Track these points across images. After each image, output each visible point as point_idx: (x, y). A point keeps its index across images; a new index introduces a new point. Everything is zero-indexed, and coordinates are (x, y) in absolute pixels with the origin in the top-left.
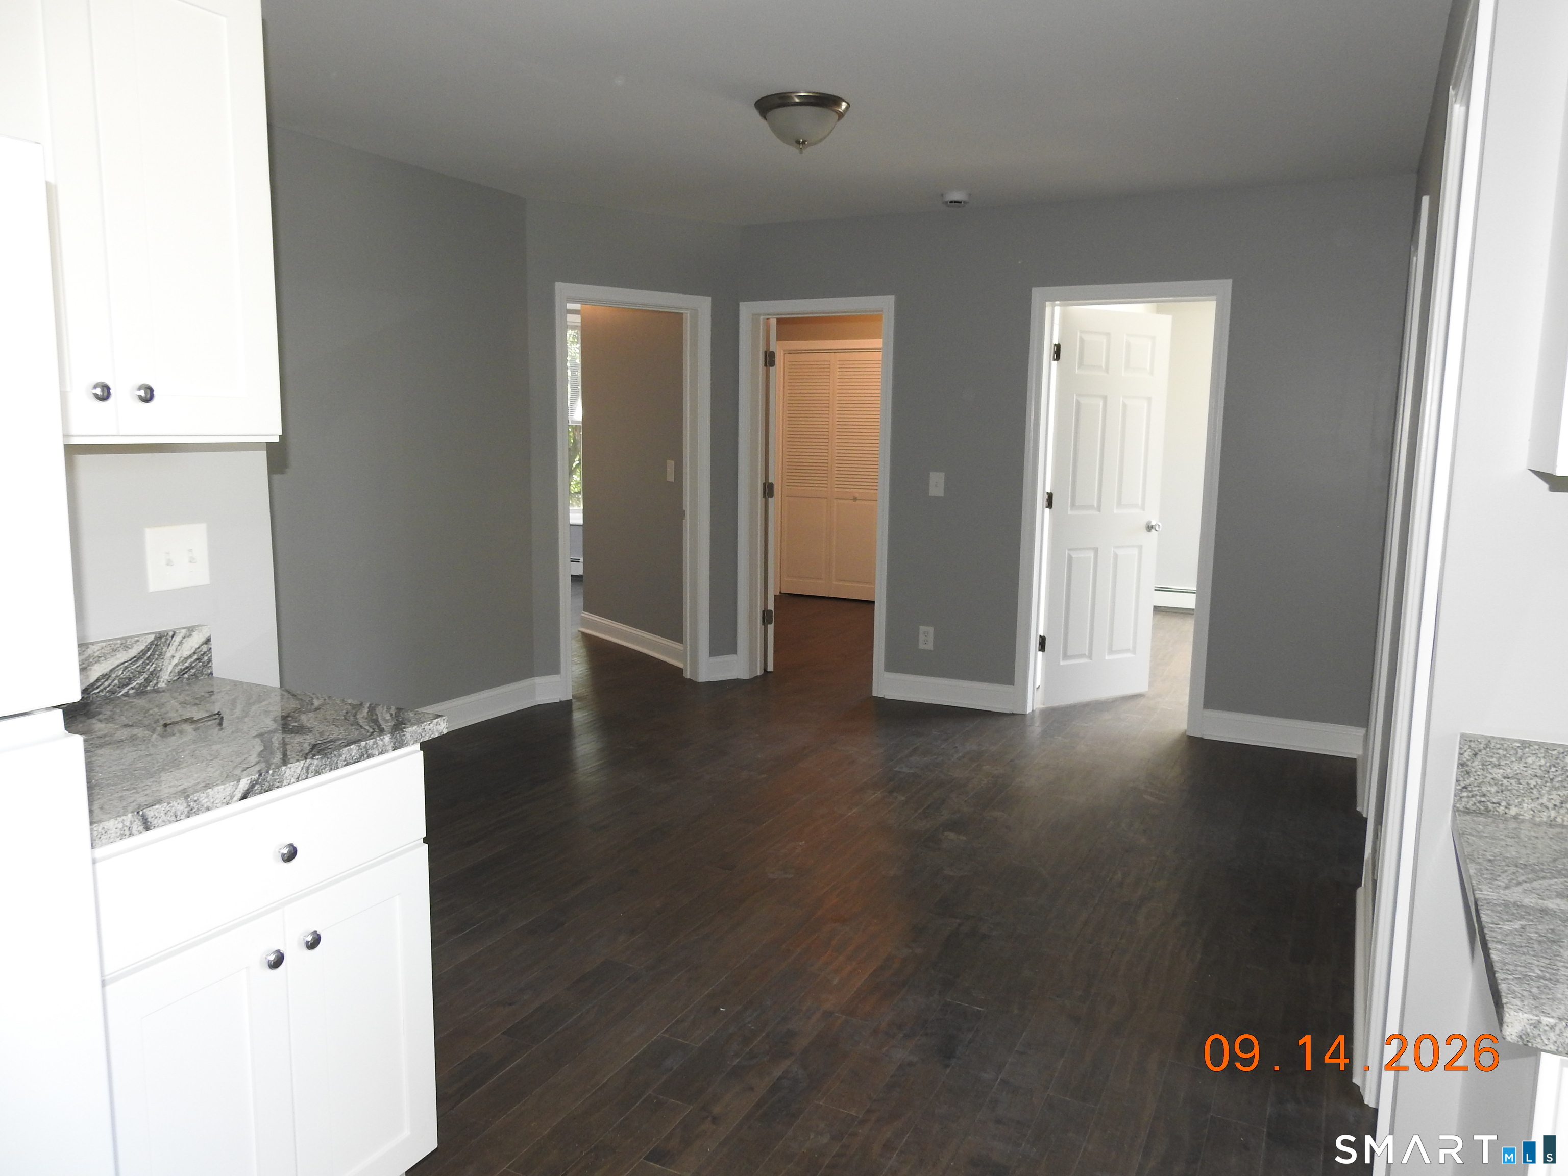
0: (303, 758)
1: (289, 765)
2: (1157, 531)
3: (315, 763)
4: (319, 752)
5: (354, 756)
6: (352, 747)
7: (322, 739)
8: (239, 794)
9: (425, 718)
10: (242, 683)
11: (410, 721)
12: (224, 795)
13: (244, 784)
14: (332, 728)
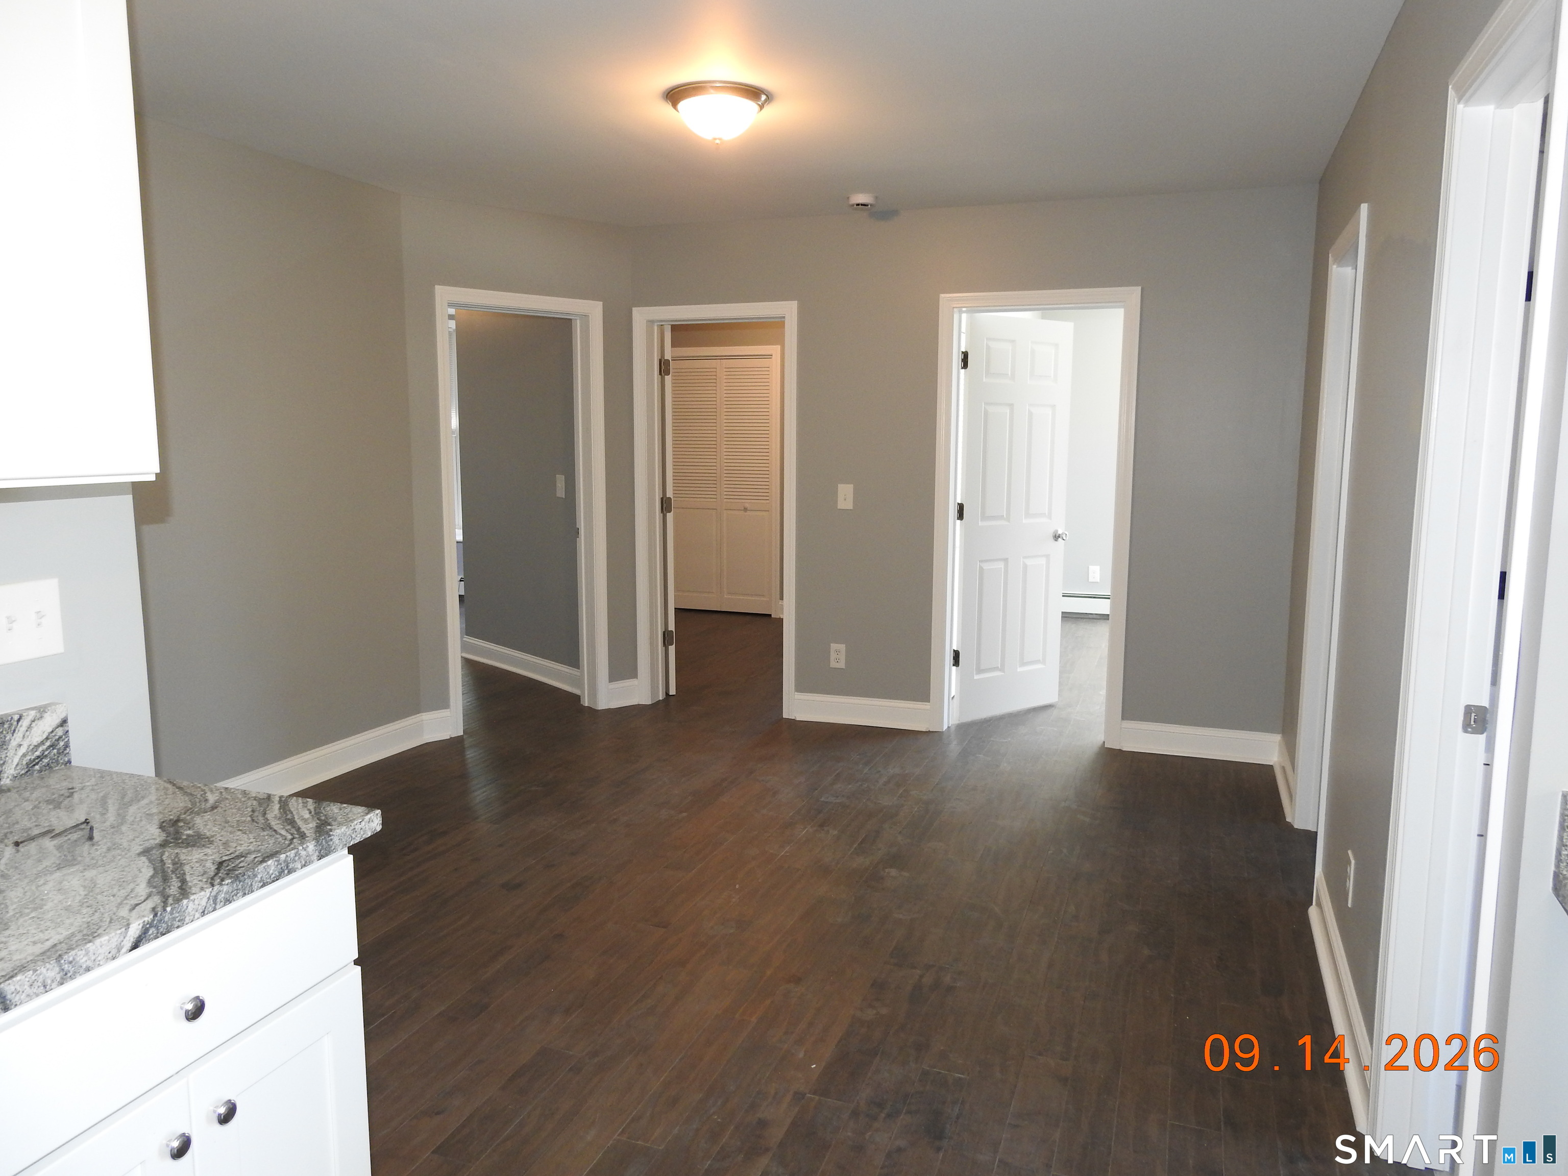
0: (208, 885)
1: (192, 897)
2: (1064, 540)
3: (224, 890)
4: (228, 874)
5: (272, 874)
6: (270, 862)
7: (228, 853)
8: (128, 944)
9: (354, 814)
10: (110, 773)
11: (335, 820)
12: (108, 948)
13: (135, 930)
14: (238, 836)
